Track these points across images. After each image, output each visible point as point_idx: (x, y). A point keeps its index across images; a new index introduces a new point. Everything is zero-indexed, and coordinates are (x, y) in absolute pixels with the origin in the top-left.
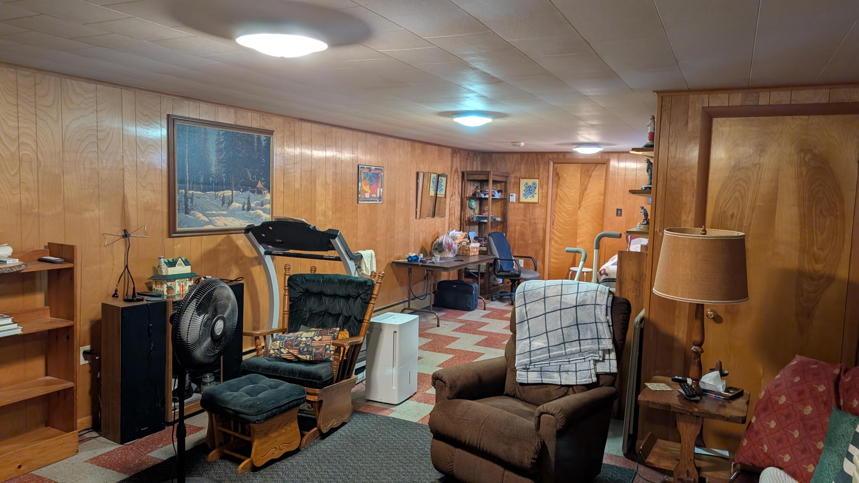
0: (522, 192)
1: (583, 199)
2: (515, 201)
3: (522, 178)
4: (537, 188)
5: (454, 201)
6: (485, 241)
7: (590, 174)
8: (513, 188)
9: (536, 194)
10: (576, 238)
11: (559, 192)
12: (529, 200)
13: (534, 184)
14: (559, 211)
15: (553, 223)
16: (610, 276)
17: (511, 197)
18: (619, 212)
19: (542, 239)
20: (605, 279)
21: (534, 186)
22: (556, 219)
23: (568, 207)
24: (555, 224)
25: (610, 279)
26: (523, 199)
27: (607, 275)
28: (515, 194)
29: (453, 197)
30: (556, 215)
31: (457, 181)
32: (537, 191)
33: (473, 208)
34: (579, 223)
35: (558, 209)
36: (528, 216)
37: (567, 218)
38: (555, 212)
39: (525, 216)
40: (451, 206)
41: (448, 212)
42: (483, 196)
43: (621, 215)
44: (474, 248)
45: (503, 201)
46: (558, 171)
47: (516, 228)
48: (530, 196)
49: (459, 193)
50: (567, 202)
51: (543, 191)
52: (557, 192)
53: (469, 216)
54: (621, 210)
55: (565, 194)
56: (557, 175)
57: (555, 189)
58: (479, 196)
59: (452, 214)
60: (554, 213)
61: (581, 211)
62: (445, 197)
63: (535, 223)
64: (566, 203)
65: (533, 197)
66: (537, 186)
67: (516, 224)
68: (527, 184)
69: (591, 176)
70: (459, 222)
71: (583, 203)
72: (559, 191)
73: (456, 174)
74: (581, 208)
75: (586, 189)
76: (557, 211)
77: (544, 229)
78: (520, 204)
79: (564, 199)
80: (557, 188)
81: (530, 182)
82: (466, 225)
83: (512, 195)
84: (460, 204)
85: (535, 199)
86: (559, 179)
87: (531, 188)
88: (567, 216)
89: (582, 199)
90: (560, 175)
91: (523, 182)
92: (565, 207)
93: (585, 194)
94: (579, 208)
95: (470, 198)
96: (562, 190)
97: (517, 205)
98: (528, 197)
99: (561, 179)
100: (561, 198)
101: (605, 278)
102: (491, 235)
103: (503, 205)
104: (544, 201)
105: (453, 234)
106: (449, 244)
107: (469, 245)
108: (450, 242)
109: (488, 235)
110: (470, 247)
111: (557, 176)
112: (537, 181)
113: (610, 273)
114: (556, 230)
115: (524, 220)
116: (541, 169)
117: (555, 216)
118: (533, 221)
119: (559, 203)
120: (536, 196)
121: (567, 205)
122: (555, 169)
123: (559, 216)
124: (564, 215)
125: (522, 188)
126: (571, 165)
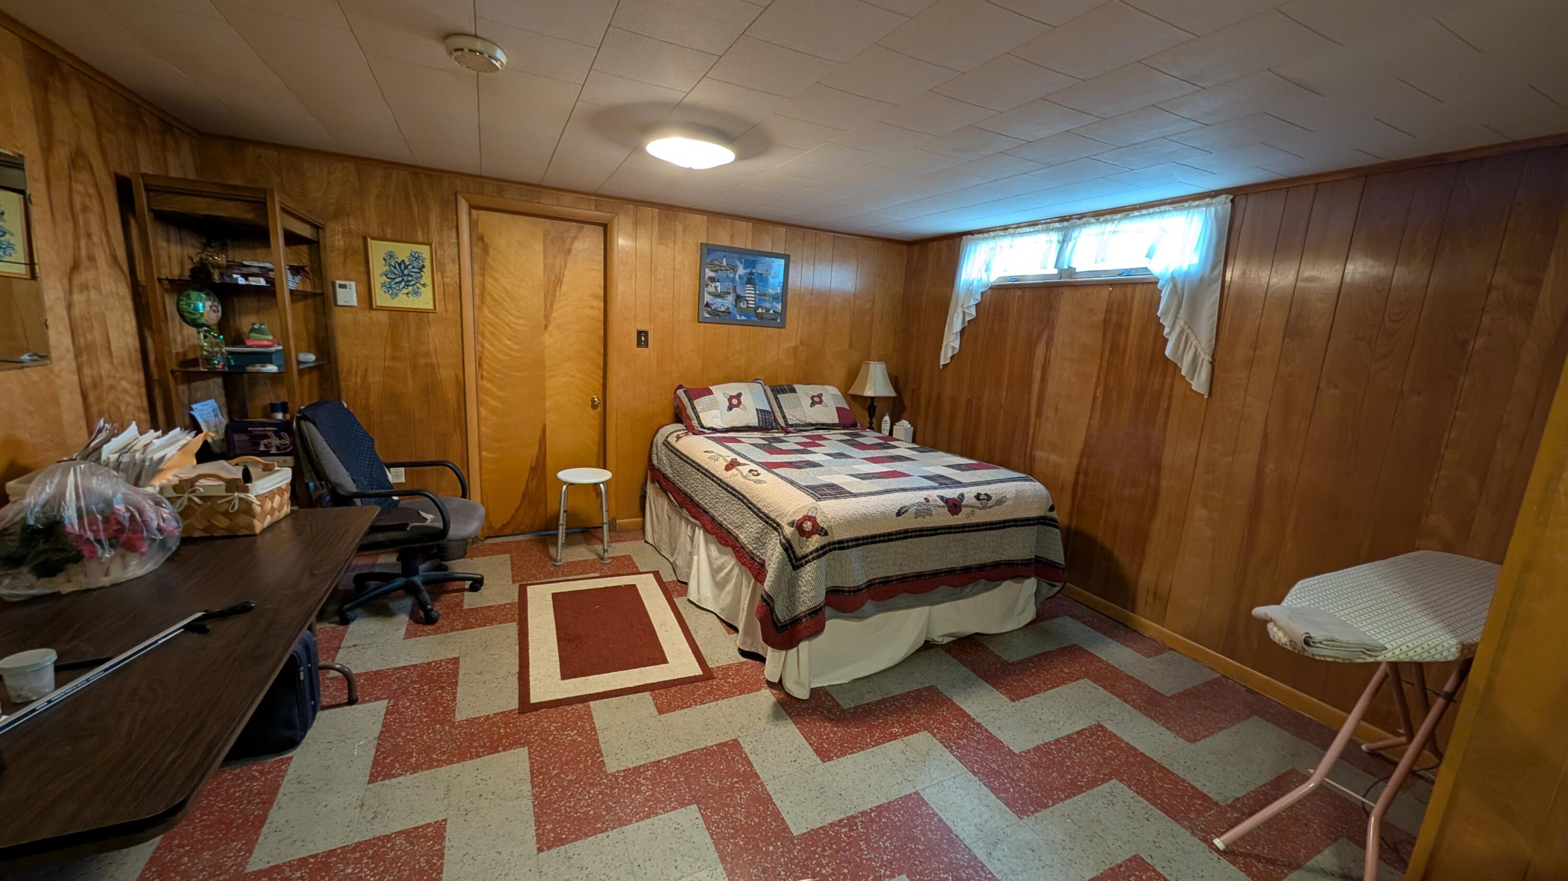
0: (378, 280)
1: (555, 307)
2: (355, 304)
3: (373, 238)
4: (427, 270)
5: (93, 293)
6: (281, 438)
7: (567, 246)
8: (345, 263)
9: (424, 285)
10: (544, 399)
11: (488, 287)
12: (404, 301)
13: (416, 257)
14: (493, 334)
15: (480, 364)
16: (833, 537)
17: (339, 291)
18: (642, 338)
19: (455, 406)
20: (822, 547)
21: (415, 264)
22: (486, 354)
23: (517, 324)
24: (485, 366)
25: (834, 543)
26: (382, 298)
27: (826, 534)
28: (353, 284)
29: (86, 276)
30: (486, 344)
31: (95, 205)
32: (426, 277)
33: (203, 321)
34: (547, 364)
35: (491, 328)
36: (406, 345)
37: (516, 351)
38: (484, 336)
39: (395, 346)
40: (77, 311)
41: (67, 341)
42: (241, 281)
43: (646, 345)
44: (271, 495)
45: (310, 301)
46: (480, 230)
47: (370, 379)
48: (405, 291)
49: (115, 259)
50: (513, 312)
51: (447, 280)
52: (483, 285)
53: (181, 350)
54: (646, 333)
55: (506, 290)
56: (478, 239)
57: (478, 278)
58: (227, 280)
59: (90, 348)
60: (480, 338)
61: (551, 335)
62: (33, 276)
63: (432, 366)
64: (511, 315)
65: (416, 293)
66: (427, 264)
67: (366, 370)
68: (391, 256)
69: (569, 251)
70: (140, 377)
71: (554, 314)
72: (489, 282)
73: (84, 176)
74: (550, 328)
75: (559, 281)
76: (486, 333)
77: (458, 381)
78: (373, 313)
79: (505, 303)
80: (483, 275)
81: (403, 251)
82: (177, 383)
83: (343, 286)
84: (130, 304)
85: (424, 300)
86: (486, 250)
87: (406, 267)
88: (516, 347)
89: (552, 305)
90: (486, 239)
91: (378, 250)
92: (507, 325)
93: (558, 293)
94: (546, 327)
95: (179, 287)
96: (496, 280)
97: (364, 317)
98: (400, 294)
99: (491, 251)
100: (494, 299)
101: (823, 543)
102: (308, 414)
103: (312, 315)
104: (450, 307)
105: (125, 450)
106: (109, 516)
107: (246, 490)
108: (120, 507)
109: (299, 419)
110: (251, 496)
111: (480, 244)
112: (424, 250)
113: (831, 527)
114: (489, 381)
115: (393, 358)
116: (434, 220)
117: (483, 346)
118: (422, 361)
119: (491, 312)
120: (427, 293)
121: (513, 319)
122: (473, 224)
123: (493, 346)
124: (509, 343)
125: (378, 267)
126: (516, 217)
